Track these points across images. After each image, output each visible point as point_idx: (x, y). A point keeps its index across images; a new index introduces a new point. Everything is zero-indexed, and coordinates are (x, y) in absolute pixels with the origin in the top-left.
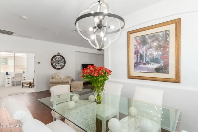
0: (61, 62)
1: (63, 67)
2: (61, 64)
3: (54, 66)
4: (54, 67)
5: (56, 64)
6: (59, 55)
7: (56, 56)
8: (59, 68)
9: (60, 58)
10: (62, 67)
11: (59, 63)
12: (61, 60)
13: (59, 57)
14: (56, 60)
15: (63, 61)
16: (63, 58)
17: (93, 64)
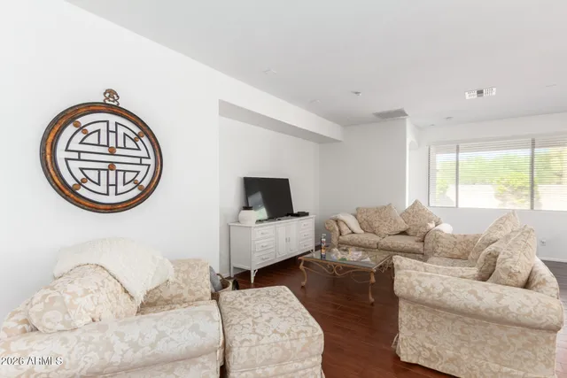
0: (133, 160)
1: (145, 194)
2: (129, 176)
3: (73, 190)
4: (69, 193)
5: (93, 175)
6: (110, 106)
7: (90, 108)
8: (112, 199)
9: (121, 131)
10: (136, 192)
11: (112, 166)
12: (130, 144)
13: (113, 119)
14: (93, 139)
15: (143, 153)
16: (146, 130)
17: (287, 180)
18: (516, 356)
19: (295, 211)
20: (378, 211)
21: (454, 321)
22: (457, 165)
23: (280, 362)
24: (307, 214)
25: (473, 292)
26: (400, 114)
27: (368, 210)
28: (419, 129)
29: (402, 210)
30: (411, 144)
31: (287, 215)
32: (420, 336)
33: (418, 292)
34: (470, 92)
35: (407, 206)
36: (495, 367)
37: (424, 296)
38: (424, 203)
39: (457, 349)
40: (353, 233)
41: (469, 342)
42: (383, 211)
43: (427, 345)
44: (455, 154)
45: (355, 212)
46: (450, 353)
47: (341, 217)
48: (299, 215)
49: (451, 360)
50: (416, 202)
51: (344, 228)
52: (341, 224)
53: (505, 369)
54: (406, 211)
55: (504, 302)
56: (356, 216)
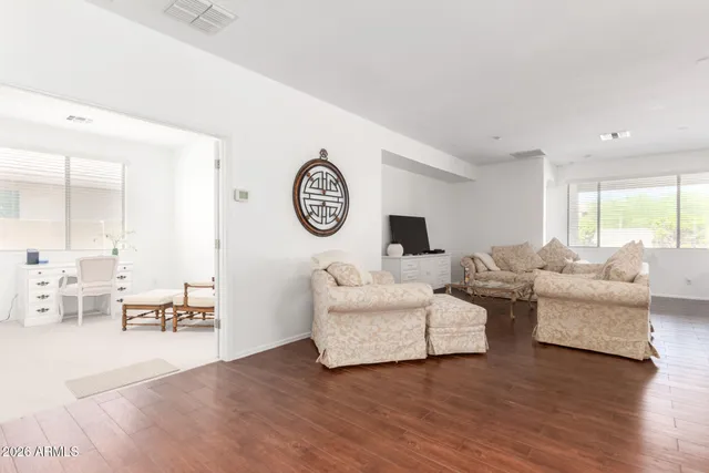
0: (334, 199)
1: (340, 224)
2: (332, 211)
3: (306, 219)
4: (304, 221)
5: (315, 210)
6: (323, 161)
7: (314, 163)
8: (324, 227)
9: (329, 178)
10: (335, 223)
11: (324, 203)
12: (333, 188)
13: (325, 170)
14: (315, 184)
15: (339, 194)
16: (340, 176)
17: (423, 219)
18: (623, 329)
19: (432, 249)
20: (515, 249)
21: (578, 308)
22: (599, 204)
23: (460, 325)
24: (443, 252)
25: (591, 286)
26: (539, 153)
27: (503, 248)
28: (557, 167)
29: (539, 248)
30: (549, 182)
31: (425, 252)
32: (554, 324)
33: (552, 289)
34: (605, 134)
35: (545, 244)
36: (607, 338)
37: (556, 291)
38: (562, 240)
39: (581, 329)
40: (489, 270)
41: (589, 323)
42: (520, 250)
43: (559, 329)
44: (596, 193)
45: (490, 251)
46: (576, 332)
47: (478, 254)
48: (436, 252)
49: (577, 337)
50: (554, 240)
51: (480, 265)
52: (477, 261)
53: (614, 338)
54: (543, 249)
55: (611, 290)
56: (491, 255)
